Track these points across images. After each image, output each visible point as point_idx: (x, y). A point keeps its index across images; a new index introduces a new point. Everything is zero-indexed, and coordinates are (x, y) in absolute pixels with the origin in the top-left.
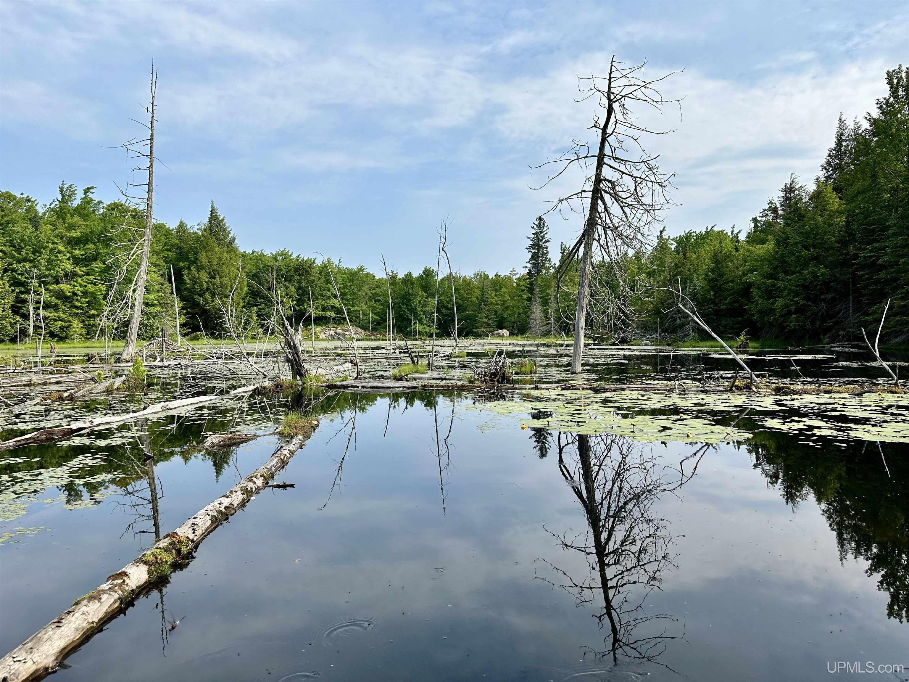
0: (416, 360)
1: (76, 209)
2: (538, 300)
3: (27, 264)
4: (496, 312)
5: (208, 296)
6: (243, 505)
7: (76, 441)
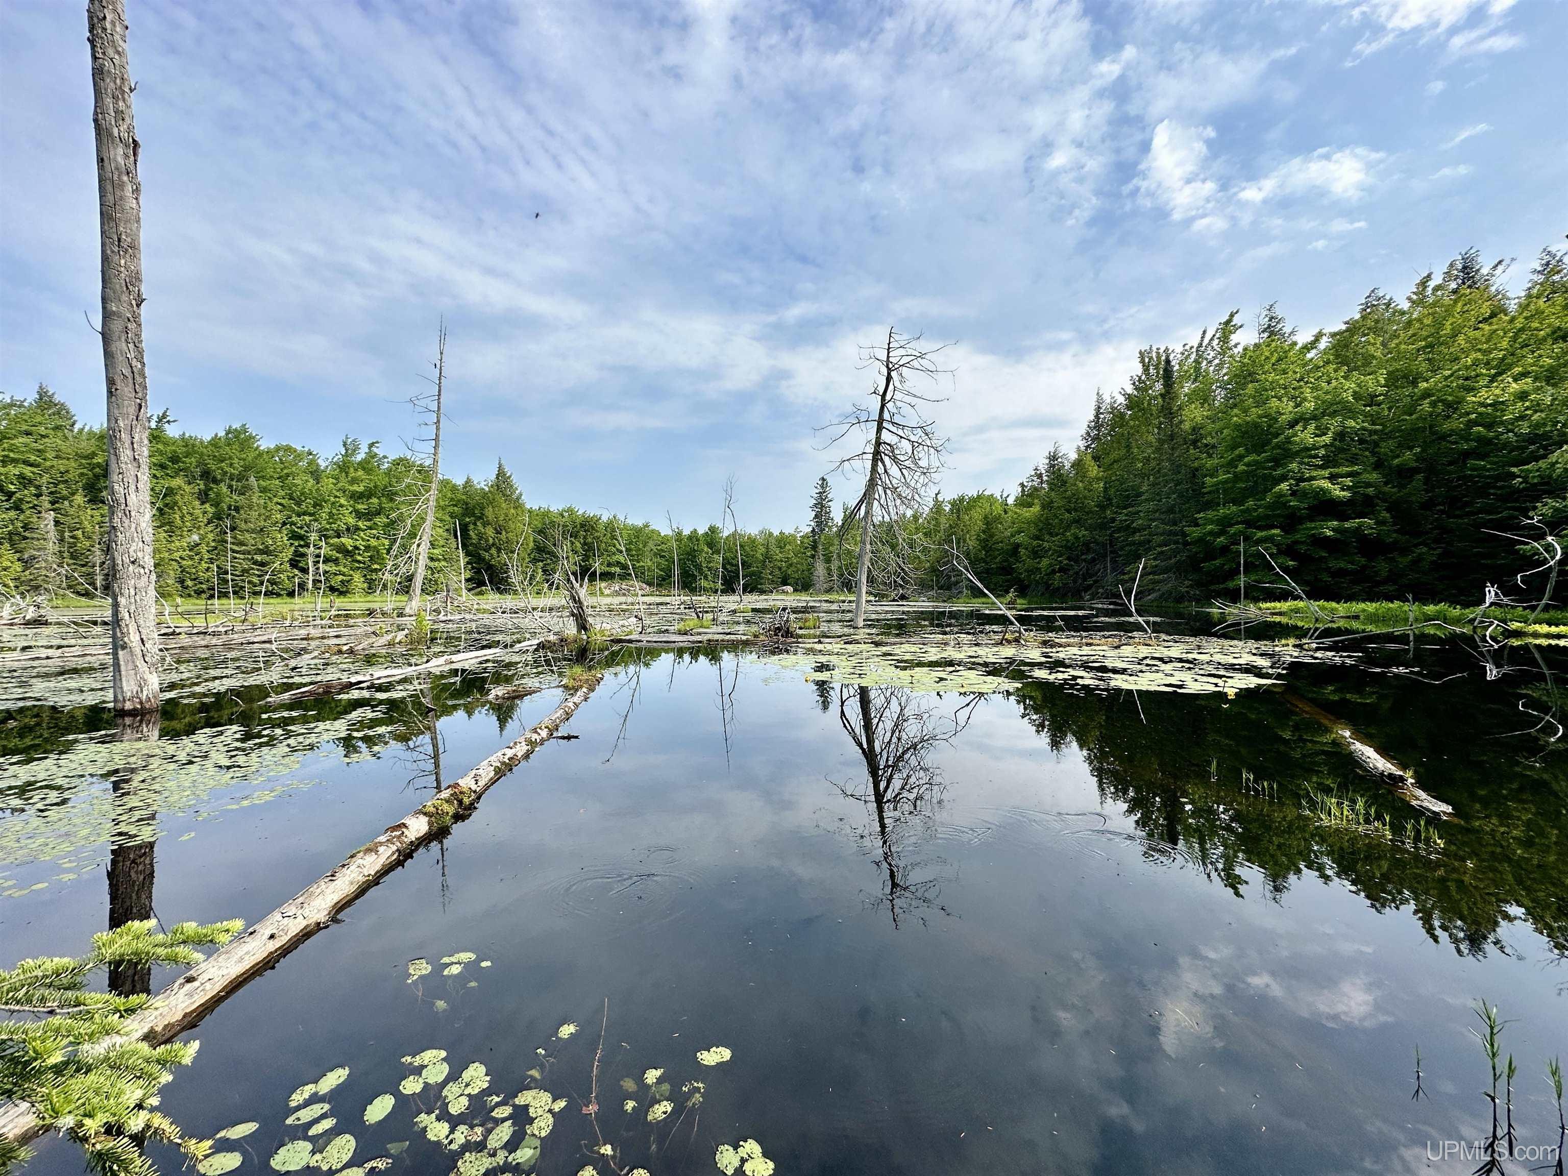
0: (701, 615)
1: (360, 463)
2: (821, 556)
3: (307, 518)
4: (780, 569)
5: (493, 551)
6: (527, 756)
7: (355, 694)
